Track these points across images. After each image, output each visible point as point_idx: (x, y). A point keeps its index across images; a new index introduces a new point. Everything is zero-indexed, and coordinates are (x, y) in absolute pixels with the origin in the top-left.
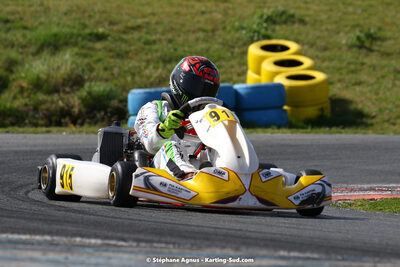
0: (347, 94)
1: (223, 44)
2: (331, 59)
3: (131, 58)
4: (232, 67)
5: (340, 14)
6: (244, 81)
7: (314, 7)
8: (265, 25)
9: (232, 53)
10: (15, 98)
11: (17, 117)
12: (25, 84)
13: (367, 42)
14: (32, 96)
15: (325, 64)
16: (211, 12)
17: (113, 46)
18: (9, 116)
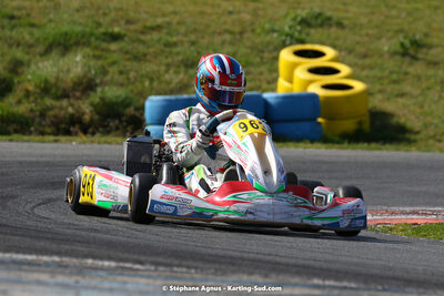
0: (389, 107)
1: (252, 48)
2: (371, 68)
3: (150, 61)
4: (261, 73)
5: (382, 18)
6: (274, 90)
7: (353, 9)
8: (299, 28)
9: (262, 58)
10: (19, 102)
11: (22, 123)
12: (31, 88)
13: (412, 50)
14: (39, 101)
15: (364, 73)
16: (239, 12)
17: (129, 47)
18: (14, 122)
